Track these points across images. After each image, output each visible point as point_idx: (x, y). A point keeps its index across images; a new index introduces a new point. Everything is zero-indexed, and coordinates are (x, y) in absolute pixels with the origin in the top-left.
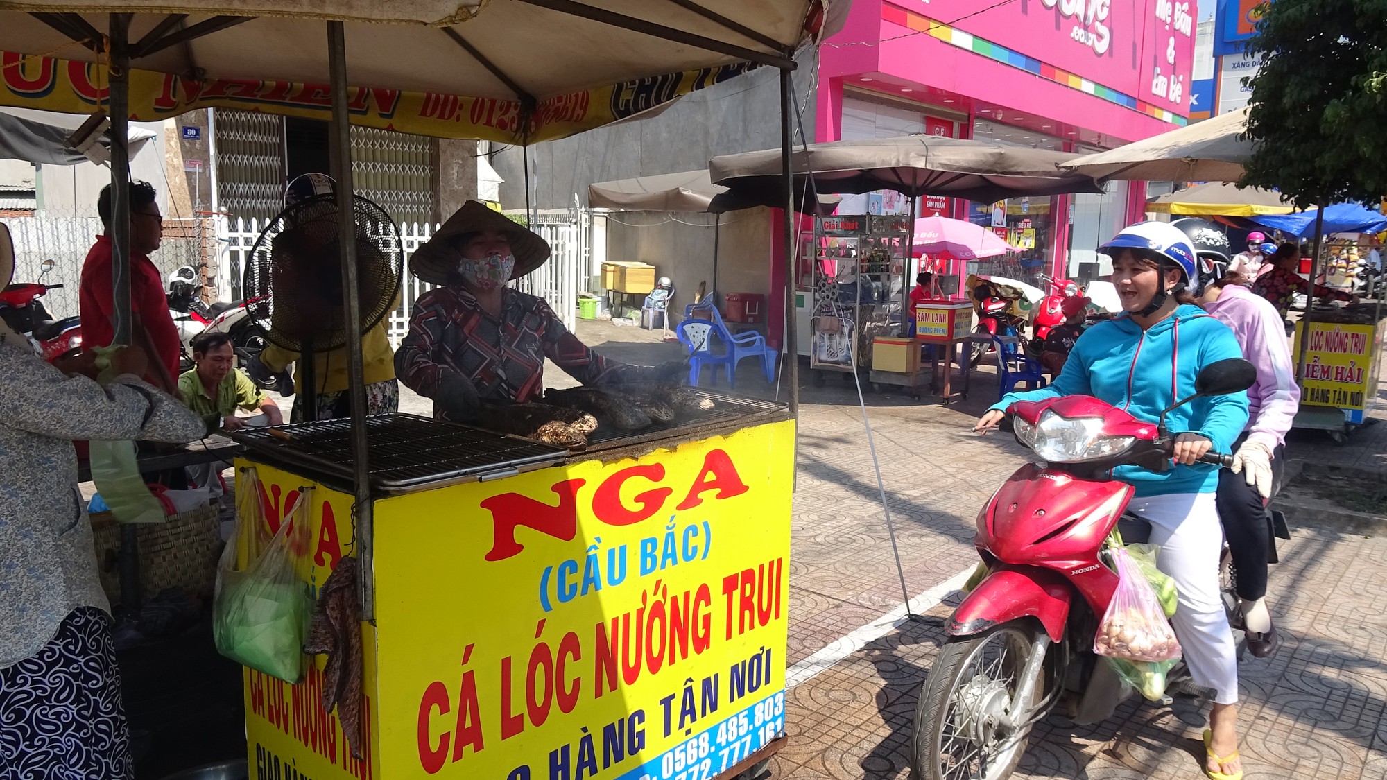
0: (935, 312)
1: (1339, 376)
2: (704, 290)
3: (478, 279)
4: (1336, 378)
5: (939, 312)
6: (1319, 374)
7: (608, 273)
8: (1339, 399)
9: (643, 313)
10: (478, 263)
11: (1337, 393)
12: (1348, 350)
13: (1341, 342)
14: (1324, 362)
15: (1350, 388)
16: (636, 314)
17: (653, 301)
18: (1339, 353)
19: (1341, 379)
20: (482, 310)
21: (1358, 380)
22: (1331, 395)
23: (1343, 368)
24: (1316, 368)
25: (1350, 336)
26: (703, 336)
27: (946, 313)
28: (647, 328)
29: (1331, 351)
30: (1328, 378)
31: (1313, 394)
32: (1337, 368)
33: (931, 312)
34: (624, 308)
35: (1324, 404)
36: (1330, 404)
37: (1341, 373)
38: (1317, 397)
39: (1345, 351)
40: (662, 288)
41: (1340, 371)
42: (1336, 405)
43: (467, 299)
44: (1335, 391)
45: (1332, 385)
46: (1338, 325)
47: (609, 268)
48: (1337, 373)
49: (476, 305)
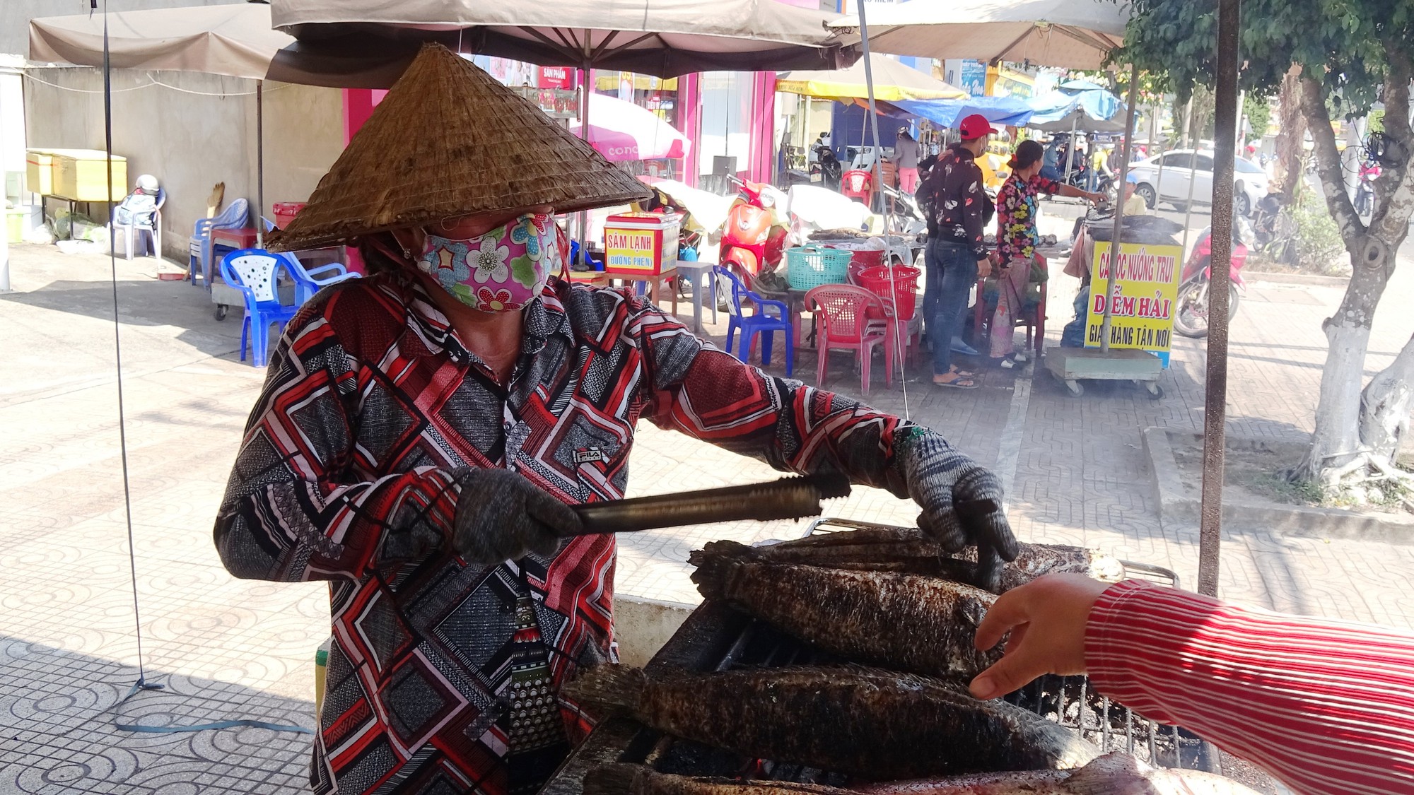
0: (634, 234)
1: (1144, 310)
2: (222, 198)
3: (477, 286)
4: (1140, 313)
5: (640, 234)
6: (1120, 308)
7: (41, 168)
8: (1144, 340)
9: (112, 230)
10: (477, 247)
11: (1141, 332)
12: (1154, 277)
13: (1146, 268)
14: (1126, 294)
15: (1155, 324)
16: (101, 233)
17: (131, 214)
18: (1144, 281)
19: (1146, 314)
20: (464, 357)
21: (1165, 315)
22: (1134, 335)
23: (1148, 300)
24: (1117, 300)
25: (1156, 260)
26: (264, 276)
27: (652, 236)
28: (124, 256)
29: (1134, 278)
30: (1131, 313)
31: (1114, 334)
32: (1142, 300)
33: (628, 234)
34: (75, 224)
35: (1127, 346)
36: (1134, 345)
37: (1147, 307)
38: (1119, 338)
39: (1150, 278)
40: (142, 191)
41: (1145, 304)
42: (1140, 347)
43: (425, 323)
44: (1139, 329)
45: (1135, 322)
46: (1144, 246)
47: (41, 160)
48: (1142, 306)
49: (450, 344)
